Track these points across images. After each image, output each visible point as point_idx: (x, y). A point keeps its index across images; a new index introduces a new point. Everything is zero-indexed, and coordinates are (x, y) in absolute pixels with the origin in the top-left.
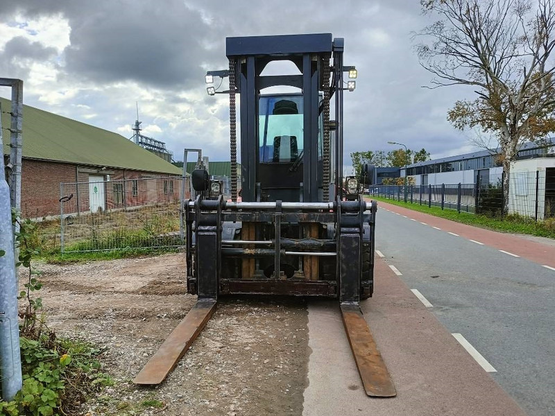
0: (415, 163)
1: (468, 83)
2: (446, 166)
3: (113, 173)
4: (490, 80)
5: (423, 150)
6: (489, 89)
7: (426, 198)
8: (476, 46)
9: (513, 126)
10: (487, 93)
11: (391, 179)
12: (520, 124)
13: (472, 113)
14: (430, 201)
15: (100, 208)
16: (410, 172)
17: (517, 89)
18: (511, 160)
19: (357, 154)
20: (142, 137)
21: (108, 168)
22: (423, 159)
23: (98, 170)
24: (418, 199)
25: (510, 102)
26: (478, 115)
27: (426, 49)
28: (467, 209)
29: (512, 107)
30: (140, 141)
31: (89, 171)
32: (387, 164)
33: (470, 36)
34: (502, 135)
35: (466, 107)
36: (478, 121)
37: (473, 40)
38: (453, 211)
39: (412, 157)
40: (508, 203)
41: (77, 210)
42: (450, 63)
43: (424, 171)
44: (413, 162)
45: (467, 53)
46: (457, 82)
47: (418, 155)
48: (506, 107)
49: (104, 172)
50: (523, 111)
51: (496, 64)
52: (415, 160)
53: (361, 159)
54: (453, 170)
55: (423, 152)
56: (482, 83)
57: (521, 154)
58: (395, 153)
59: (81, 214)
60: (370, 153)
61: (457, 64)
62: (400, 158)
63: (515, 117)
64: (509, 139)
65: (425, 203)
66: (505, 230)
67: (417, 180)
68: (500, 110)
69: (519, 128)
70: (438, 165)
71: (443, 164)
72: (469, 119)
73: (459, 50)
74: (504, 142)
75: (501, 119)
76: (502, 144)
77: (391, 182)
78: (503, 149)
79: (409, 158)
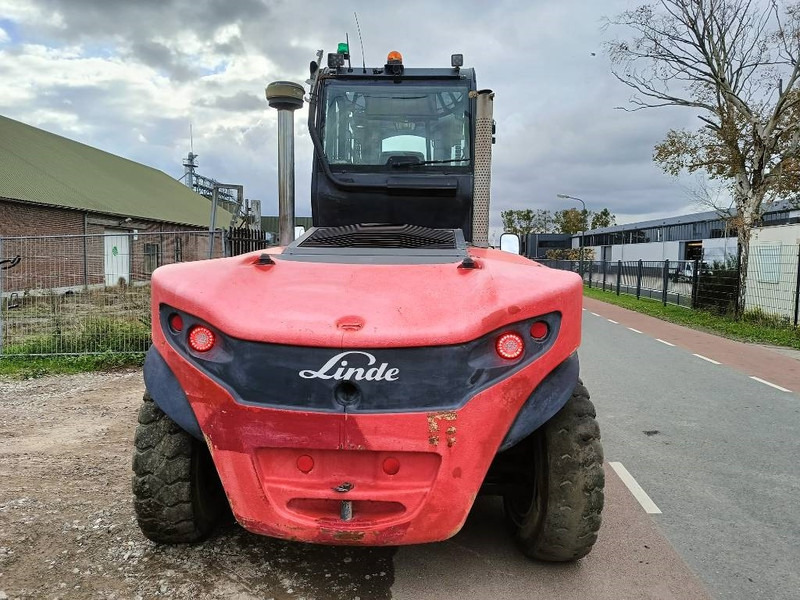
0: (593, 228)
1: (687, 103)
2: (637, 235)
3: (144, 226)
4: (722, 100)
5: (606, 210)
6: (722, 114)
7: (611, 280)
8: (702, 45)
9: (758, 173)
10: (717, 120)
11: (558, 251)
12: (767, 171)
13: (694, 151)
14: (618, 285)
15: (122, 280)
16: (586, 241)
17: (765, 115)
18: (752, 225)
19: (511, 213)
20: (197, 177)
21: (135, 220)
22: (605, 224)
23: (119, 223)
24: (601, 281)
25: (755, 133)
26: (702, 153)
27: (624, 48)
28: (678, 299)
29: (758, 142)
30: (194, 182)
31: (105, 222)
32: (553, 229)
33: (693, 29)
34: (739, 187)
35: (683, 140)
36: (702, 164)
37: (698, 35)
38: (654, 302)
39: (590, 220)
40: (744, 294)
41: (84, 282)
42: (659, 72)
43: (607, 240)
44: (590, 228)
45: (687, 56)
46: (670, 102)
47: (598, 218)
48: (746, 143)
49: (129, 225)
50: (774, 150)
51: (732, 75)
52: (594, 224)
53: (516, 221)
54: (648, 241)
55: (605, 213)
56: (710, 104)
57: (767, 218)
58: (566, 214)
59: (91, 287)
60: (529, 212)
61: (670, 75)
62: (572, 221)
63: (761, 159)
64: (750, 194)
65: (611, 288)
66: (745, 337)
67: (596, 253)
68: (737, 148)
69: (766, 176)
70: (627, 233)
71: (635, 231)
72: (687, 158)
73: (675, 51)
74: (742, 199)
75: (738, 162)
76: (737, 200)
77: (560, 255)
78: (739, 208)
79: (586, 221)
